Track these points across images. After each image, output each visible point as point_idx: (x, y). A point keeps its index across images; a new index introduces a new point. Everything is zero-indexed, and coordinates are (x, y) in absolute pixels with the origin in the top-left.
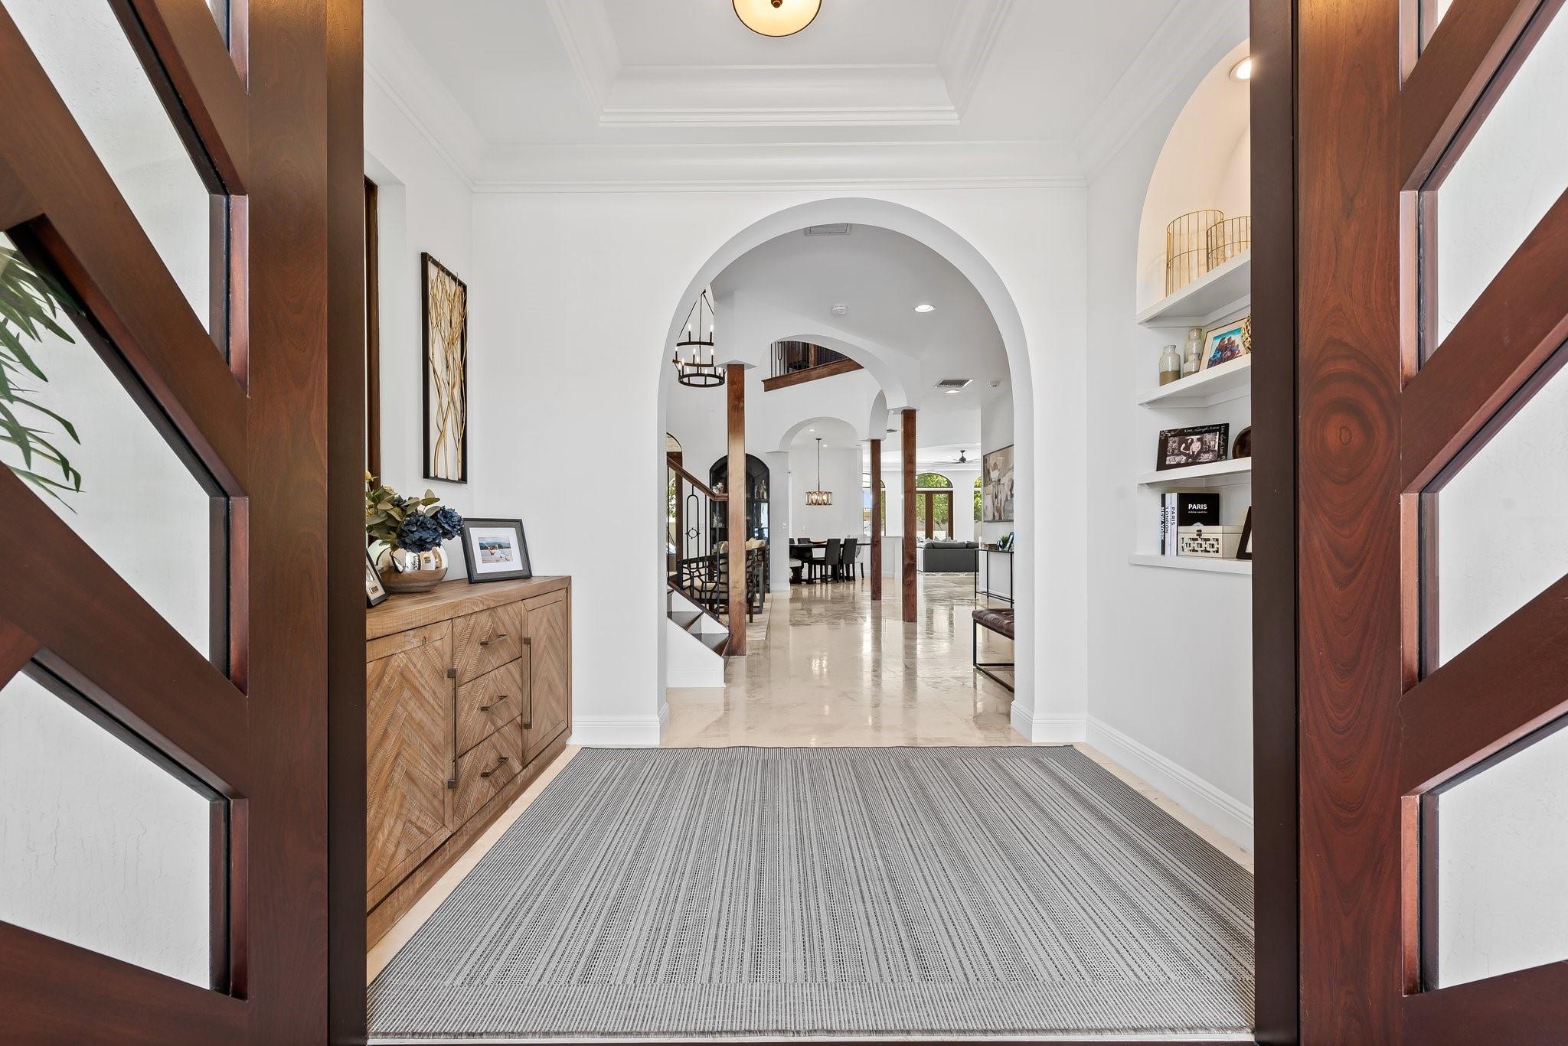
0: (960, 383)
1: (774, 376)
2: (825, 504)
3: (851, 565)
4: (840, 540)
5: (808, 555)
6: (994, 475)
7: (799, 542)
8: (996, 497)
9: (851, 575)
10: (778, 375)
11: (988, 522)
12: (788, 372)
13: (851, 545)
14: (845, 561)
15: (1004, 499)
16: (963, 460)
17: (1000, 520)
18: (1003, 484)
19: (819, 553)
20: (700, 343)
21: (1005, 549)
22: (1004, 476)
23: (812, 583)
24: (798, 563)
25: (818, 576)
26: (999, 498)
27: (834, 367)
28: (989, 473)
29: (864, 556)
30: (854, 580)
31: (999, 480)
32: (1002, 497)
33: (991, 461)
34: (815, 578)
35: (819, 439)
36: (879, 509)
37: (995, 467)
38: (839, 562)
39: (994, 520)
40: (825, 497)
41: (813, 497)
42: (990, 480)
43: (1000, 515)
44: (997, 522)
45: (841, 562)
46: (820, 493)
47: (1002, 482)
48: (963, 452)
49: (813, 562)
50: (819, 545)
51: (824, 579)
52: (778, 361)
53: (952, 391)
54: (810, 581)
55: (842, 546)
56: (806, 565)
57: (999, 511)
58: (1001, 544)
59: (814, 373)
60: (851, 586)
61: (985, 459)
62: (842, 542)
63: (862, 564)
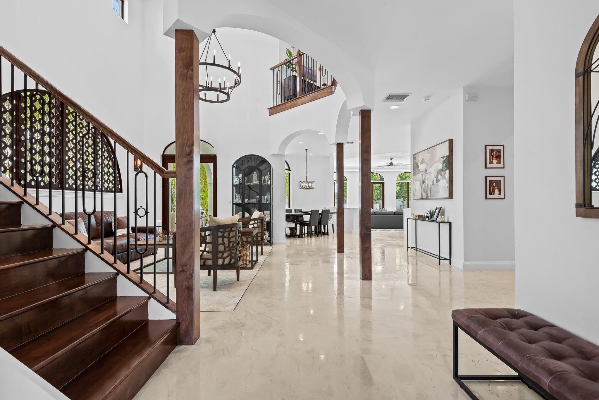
0: (402, 97)
1: (275, 105)
2: (310, 189)
3: (326, 226)
4: (319, 211)
5: (300, 219)
6: (422, 167)
7: (295, 212)
8: (424, 183)
9: (326, 231)
10: (278, 104)
11: (417, 199)
12: (284, 101)
13: (326, 214)
14: (322, 223)
15: (430, 183)
16: (391, 164)
17: (427, 198)
18: (430, 173)
19: (306, 218)
20: (206, 64)
21: (433, 219)
22: (431, 167)
23: (302, 237)
24: (293, 225)
25: (306, 232)
26: (426, 183)
27: (312, 95)
28: (417, 166)
29: (333, 220)
30: (328, 235)
31: (426, 171)
32: (429, 182)
33: (419, 158)
34: (305, 234)
35: (307, 149)
36: (342, 191)
37: (423, 161)
38: (319, 224)
39: (422, 198)
40: (310, 185)
41: (303, 184)
42: (419, 171)
43: (427, 195)
44: (424, 199)
45: (320, 224)
46: (307, 182)
47: (429, 171)
48: (391, 159)
49: (303, 224)
50: (306, 213)
51: (310, 234)
52: (278, 96)
53: (394, 106)
54: (301, 236)
55: (320, 214)
56: (298, 226)
57: (426, 192)
58: (429, 215)
59: (300, 101)
60: (326, 239)
61: (414, 157)
62: (320, 212)
63: (333, 225)
